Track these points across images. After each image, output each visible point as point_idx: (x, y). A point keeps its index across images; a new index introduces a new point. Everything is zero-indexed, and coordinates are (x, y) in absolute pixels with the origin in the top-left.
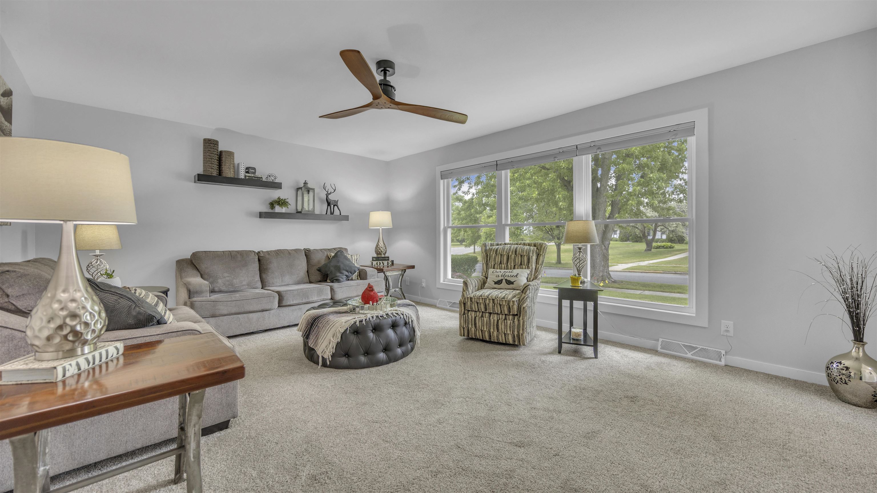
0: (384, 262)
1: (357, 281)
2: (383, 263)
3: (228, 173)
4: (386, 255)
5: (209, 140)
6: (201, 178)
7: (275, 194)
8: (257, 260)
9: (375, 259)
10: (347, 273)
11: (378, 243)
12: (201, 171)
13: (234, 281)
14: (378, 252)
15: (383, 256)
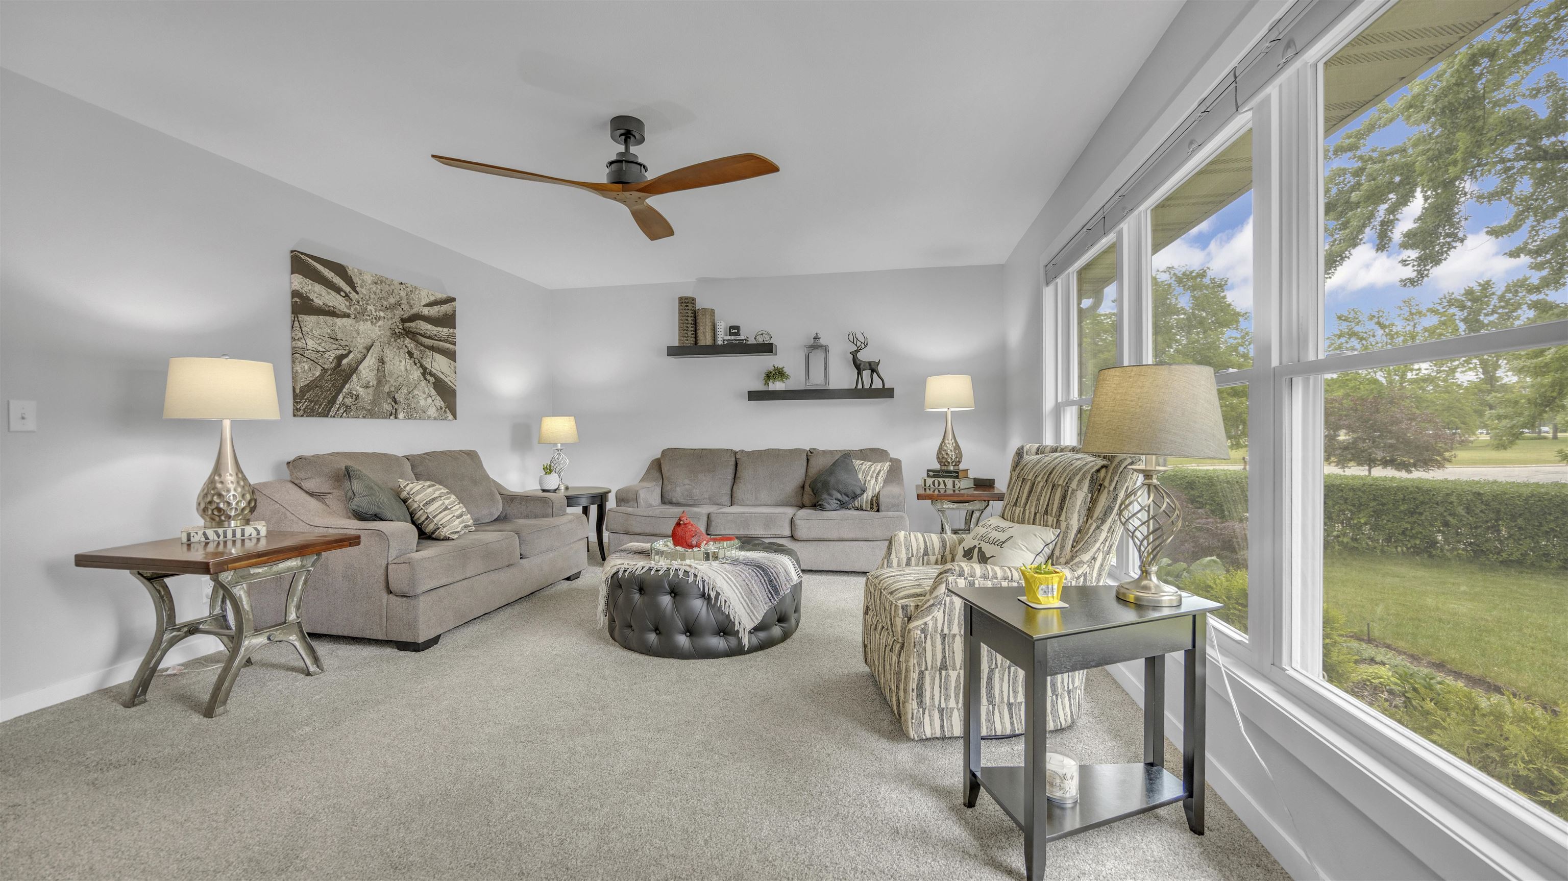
0: (946, 480)
1: (871, 513)
2: (944, 482)
3: (705, 339)
4: (962, 467)
5: (686, 298)
6: (673, 352)
7: (765, 362)
8: (733, 463)
9: (931, 474)
10: (839, 496)
11: (943, 441)
12: (676, 343)
13: (694, 491)
14: (941, 459)
15: (952, 468)
